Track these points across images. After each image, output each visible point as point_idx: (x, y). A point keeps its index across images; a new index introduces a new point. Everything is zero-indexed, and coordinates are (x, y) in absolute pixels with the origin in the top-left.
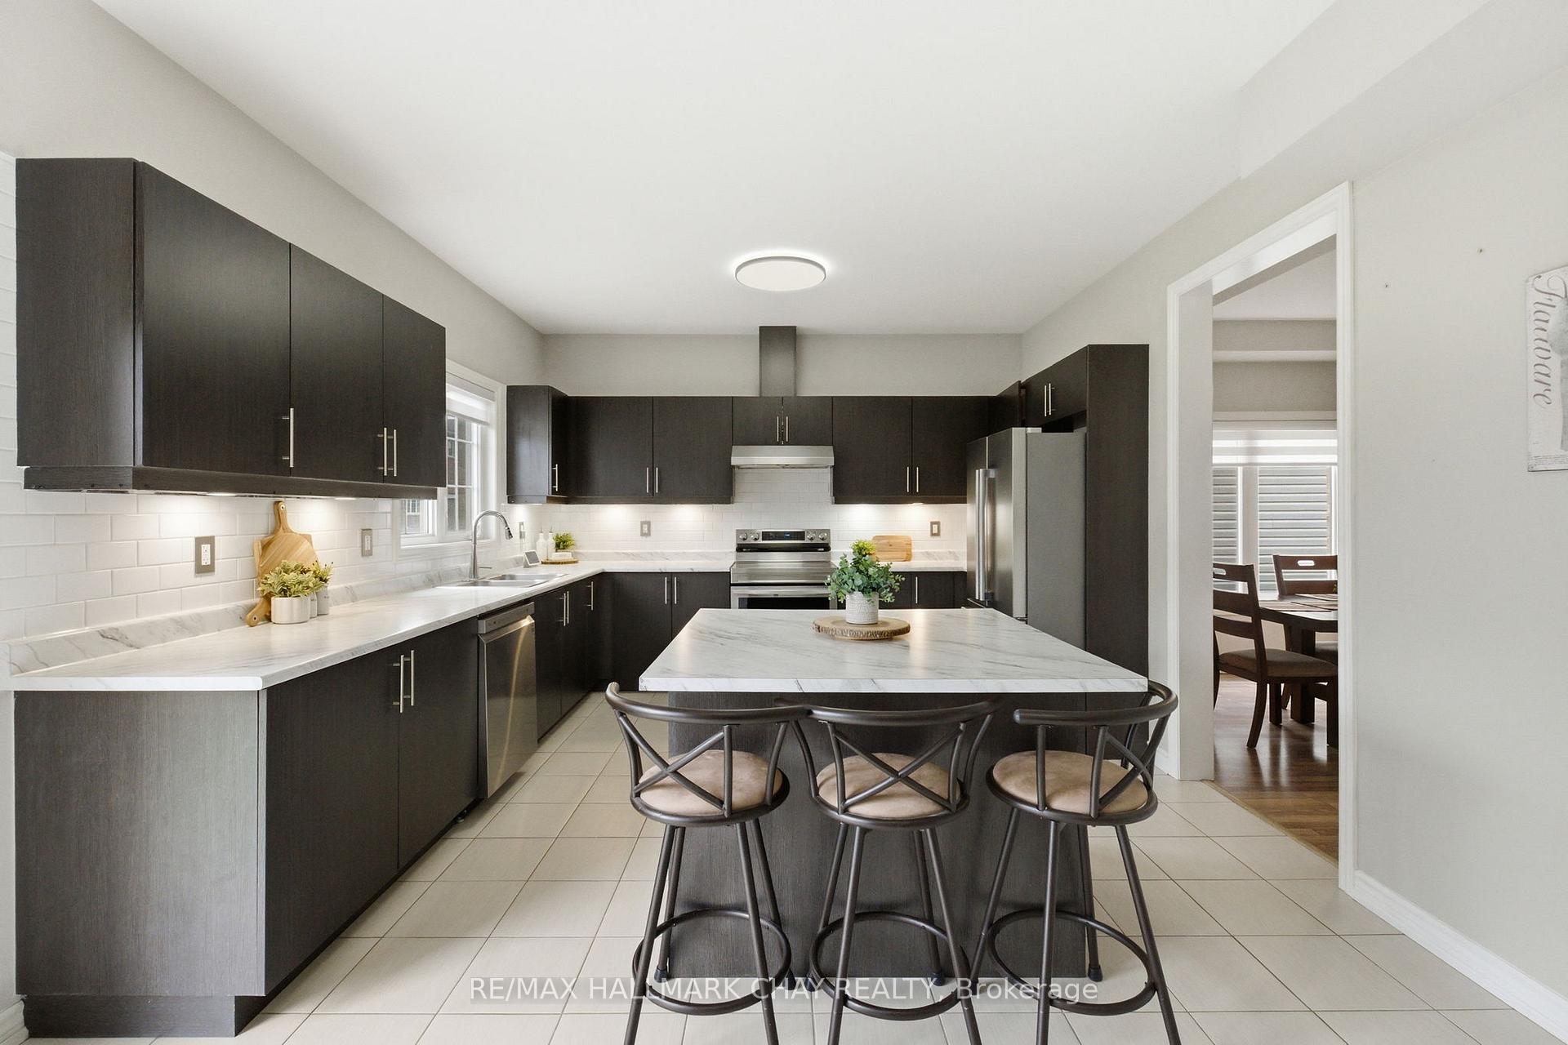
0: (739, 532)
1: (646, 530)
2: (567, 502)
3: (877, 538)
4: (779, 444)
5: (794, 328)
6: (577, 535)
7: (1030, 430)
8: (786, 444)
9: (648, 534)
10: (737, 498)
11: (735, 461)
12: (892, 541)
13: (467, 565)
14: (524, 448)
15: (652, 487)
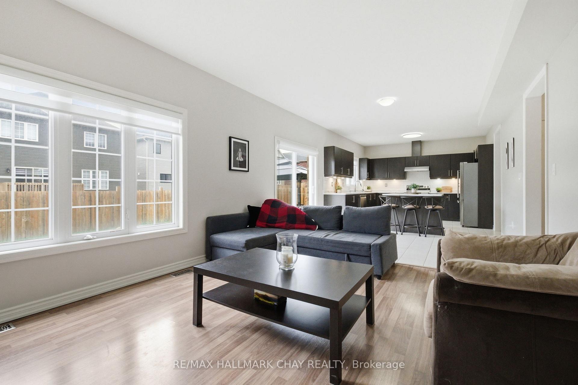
0: (407, 186)
1: (386, 185)
2: (370, 180)
3: (443, 187)
4: (416, 166)
5: (420, 141)
6: (371, 186)
7: (464, 163)
8: (418, 166)
9: (387, 186)
10: (407, 178)
11: (405, 170)
12: (447, 188)
13: (354, 190)
14: (362, 170)
15: (387, 177)
